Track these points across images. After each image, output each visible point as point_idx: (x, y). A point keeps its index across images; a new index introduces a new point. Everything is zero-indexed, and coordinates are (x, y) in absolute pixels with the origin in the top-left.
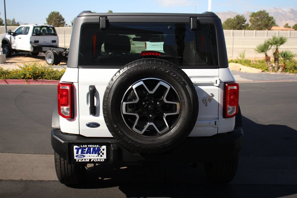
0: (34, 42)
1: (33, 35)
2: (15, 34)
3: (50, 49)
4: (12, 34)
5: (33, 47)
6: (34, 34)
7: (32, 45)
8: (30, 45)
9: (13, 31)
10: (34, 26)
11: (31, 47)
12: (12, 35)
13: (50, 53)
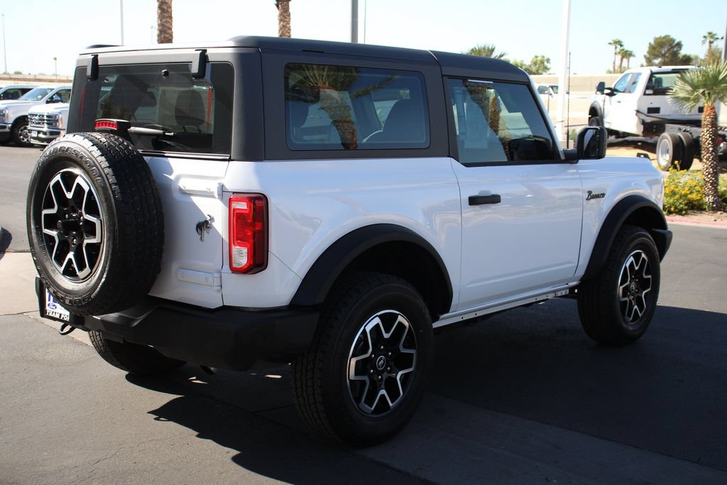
0: (646, 112)
1: (645, 94)
2: (613, 92)
3: (680, 129)
4: (606, 91)
5: (644, 123)
6: (648, 92)
7: (639, 118)
8: (636, 117)
9: (611, 84)
10: (651, 71)
11: (637, 125)
12: (607, 94)
13: (667, 139)
